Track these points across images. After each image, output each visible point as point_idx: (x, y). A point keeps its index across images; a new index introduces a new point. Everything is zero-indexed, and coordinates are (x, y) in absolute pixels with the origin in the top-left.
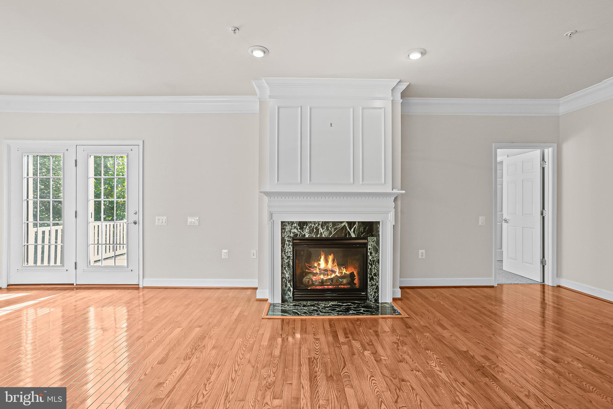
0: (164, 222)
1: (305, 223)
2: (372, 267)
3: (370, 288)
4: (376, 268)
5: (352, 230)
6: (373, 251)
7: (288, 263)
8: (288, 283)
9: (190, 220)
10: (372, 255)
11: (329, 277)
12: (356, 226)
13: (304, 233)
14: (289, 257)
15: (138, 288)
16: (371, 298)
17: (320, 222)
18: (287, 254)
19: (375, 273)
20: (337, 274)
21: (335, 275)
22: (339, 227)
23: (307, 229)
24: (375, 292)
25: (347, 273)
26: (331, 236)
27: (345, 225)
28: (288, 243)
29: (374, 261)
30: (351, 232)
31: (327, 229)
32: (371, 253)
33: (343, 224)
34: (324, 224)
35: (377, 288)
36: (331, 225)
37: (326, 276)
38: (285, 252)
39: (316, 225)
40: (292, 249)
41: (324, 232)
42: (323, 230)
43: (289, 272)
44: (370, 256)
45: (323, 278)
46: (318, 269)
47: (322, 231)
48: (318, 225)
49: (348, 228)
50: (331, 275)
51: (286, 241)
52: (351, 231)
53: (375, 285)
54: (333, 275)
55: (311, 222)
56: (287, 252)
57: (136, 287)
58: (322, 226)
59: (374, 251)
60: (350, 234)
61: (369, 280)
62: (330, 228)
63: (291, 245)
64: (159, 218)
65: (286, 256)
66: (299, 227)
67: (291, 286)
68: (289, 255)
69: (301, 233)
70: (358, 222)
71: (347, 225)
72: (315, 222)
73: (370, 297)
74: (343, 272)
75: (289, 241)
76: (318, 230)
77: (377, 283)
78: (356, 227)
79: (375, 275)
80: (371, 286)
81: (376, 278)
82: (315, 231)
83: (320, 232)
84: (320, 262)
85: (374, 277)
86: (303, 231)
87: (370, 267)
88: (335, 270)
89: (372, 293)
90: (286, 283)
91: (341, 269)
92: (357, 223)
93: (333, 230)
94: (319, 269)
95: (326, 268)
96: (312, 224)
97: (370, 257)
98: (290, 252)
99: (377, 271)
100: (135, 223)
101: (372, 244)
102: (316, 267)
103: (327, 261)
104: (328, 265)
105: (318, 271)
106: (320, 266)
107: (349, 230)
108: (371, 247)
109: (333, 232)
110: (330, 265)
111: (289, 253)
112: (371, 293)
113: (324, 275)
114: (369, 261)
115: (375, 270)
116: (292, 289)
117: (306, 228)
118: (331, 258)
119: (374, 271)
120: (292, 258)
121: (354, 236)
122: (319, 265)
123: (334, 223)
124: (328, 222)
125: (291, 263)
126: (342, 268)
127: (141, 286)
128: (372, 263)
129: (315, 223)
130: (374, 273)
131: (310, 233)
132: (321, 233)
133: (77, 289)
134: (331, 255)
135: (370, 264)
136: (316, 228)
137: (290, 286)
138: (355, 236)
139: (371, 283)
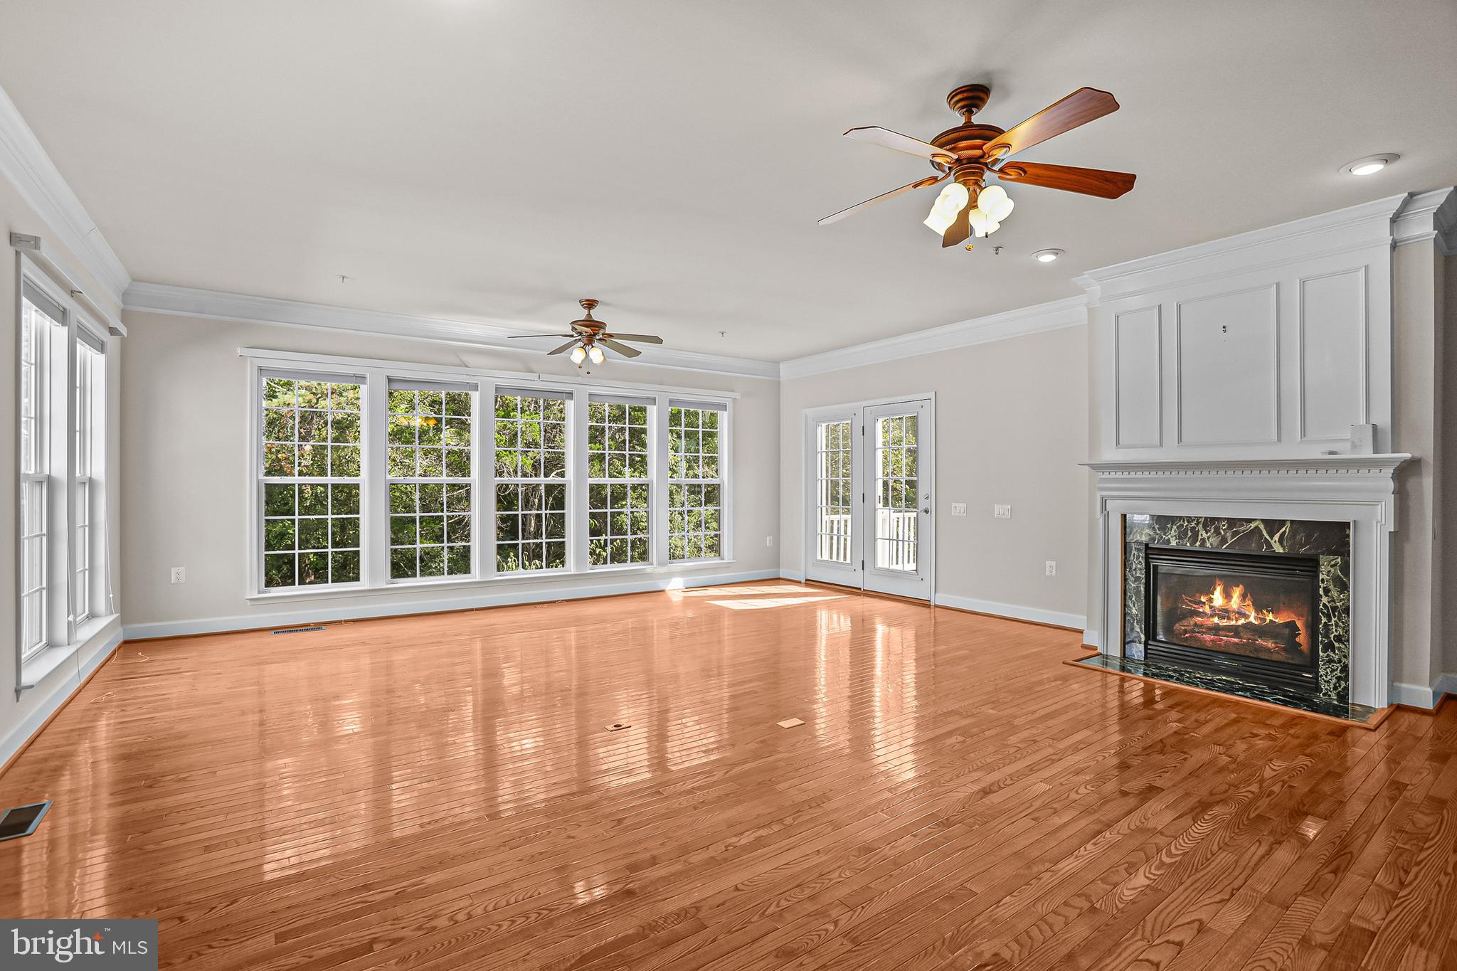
0: (962, 511)
1: (1173, 519)
2: (1330, 620)
3: (1324, 667)
4: (1341, 624)
5: (1276, 537)
6: (1331, 587)
7: (1137, 588)
8: (1135, 624)
9: (998, 509)
10: (1330, 594)
11: (1233, 623)
12: (1286, 529)
13: (1167, 538)
14: (1137, 579)
15: (929, 606)
16: (1326, 689)
17: (1200, 517)
18: (1134, 573)
19: (1340, 635)
20: (1252, 619)
21: (1247, 621)
22: (1245, 529)
23: (1173, 530)
24: (1339, 679)
25: (1277, 621)
26: (1225, 546)
27: (1257, 527)
28: (1136, 553)
29: (1334, 609)
30: (1272, 542)
31: (1217, 532)
32: (1327, 591)
33: (1253, 525)
34: (1209, 522)
35: (1345, 669)
36: (1224, 525)
37: (1225, 621)
38: (1131, 568)
39: (1193, 524)
40: (1144, 564)
41: (1208, 538)
42: (1207, 533)
43: (1138, 605)
44: (1323, 596)
45: (1218, 622)
46: (1207, 607)
47: (1205, 535)
48: (1198, 524)
49: (1265, 533)
50: (1237, 621)
51: (1134, 549)
52: (1272, 539)
53: (1340, 661)
54: (1242, 621)
55: (1180, 518)
56: (1135, 569)
57: (925, 604)
58: (1205, 527)
59: (1335, 586)
60: (1269, 546)
61: (1320, 648)
62: (1222, 531)
63: (1142, 558)
64: (957, 505)
65: (1132, 575)
66: (1157, 527)
67: (1141, 629)
68: (1138, 575)
69: (1162, 537)
70: (1292, 522)
71: (1262, 527)
72: (1190, 517)
73: (1324, 686)
74: (1268, 619)
75: (1138, 550)
76: (1195, 534)
77: (1344, 660)
78: (1285, 531)
79: (1338, 639)
80: (1327, 662)
81: (1343, 646)
82: (1190, 534)
83: (1200, 537)
84: (1212, 596)
85: (1337, 645)
86: (1165, 534)
87: (1324, 620)
88: (1247, 613)
89: (1329, 677)
90: (1133, 624)
91: (1262, 612)
92: (1288, 524)
93: (1229, 534)
94: (1211, 607)
95: (1227, 607)
96: (1184, 521)
97: (1325, 600)
98: (1140, 569)
99: (1346, 633)
100: (926, 512)
101: (1329, 572)
102: (1204, 603)
103: (1227, 595)
104: (1230, 601)
105: (1207, 609)
106: (1212, 602)
107: (1268, 537)
108: (1325, 577)
109: (1229, 538)
110: (1235, 602)
111: (1138, 572)
112: (1326, 677)
113: (1221, 618)
114: (1321, 607)
115: (1340, 630)
116: (1143, 636)
117: (1172, 528)
118: (1237, 592)
119: (1336, 631)
120: (1143, 581)
121: (1281, 551)
122: (1211, 600)
123: (1232, 522)
124: (1219, 519)
125: (1142, 589)
126: (1265, 611)
127: (932, 604)
128: (1328, 611)
129: (1189, 519)
130: (1335, 636)
131: (1180, 538)
132: (1203, 540)
133: (865, 595)
134: (1238, 586)
135: (1323, 613)
136: (1193, 529)
137: (1139, 630)
138: (1284, 550)
139: (1328, 656)
